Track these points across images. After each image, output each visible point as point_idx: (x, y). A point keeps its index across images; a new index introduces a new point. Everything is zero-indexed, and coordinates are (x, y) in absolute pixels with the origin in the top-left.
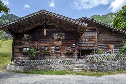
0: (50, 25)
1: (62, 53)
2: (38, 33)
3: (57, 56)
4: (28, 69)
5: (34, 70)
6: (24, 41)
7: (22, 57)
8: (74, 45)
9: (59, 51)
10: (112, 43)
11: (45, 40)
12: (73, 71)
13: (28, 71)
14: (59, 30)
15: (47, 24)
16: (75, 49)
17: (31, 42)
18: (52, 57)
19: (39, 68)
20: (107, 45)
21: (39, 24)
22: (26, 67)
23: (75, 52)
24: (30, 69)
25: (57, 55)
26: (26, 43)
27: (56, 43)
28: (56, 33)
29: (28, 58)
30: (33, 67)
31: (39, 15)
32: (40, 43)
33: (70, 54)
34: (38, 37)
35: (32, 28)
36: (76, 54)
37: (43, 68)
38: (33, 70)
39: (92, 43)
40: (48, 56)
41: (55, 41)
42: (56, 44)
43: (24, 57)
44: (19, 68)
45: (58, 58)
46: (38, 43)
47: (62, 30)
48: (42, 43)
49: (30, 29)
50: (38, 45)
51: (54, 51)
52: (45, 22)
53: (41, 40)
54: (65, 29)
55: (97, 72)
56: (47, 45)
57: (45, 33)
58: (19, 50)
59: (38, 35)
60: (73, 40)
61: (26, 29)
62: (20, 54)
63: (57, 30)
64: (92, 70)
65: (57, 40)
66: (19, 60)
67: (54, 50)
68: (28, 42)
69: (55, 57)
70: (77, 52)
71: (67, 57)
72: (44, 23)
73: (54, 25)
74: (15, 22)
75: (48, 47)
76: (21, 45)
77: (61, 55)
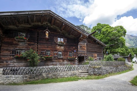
0: (52, 28)
1: (65, 59)
2: (38, 34)
3: (60, 62)
4: (30, 78)
5: (39, 79)
6: (18, 41)
7: (15, 62)
8: (75, 51)
9: (62, 57)
10: (96, 52)
11: (46, 43)
12: (80, 76)
13: (30, 81)
14: (61, 35)
15: (49, 26)
16: (76, 56)
17: (28, 44)
18: (54, 63)
19: (45, 76)
20: (93, 53)
21: (40, 24)
22: (27, 75)
23: (76, 59)
24: (34, 78)
25: (60, 60)
26: (21, 44)
27: (58, 47)
28: (58, 37)
29: (23, 64)
30: (37, 76)
31: (44, 14)
32: (41, 46)
33: (72, 60)
34: (38, 39)
35: (30, 26)
36: (77, 60)
37: (50, 75)
38: (37, 80)
39: (83, 50)
40: (51, 62)
41: (57, 46)
42: (58, 49)
43: (17, 62)
44: (14, 79)
45: (61, 65)
46: (38, 46)
47: (64, 35)
48: (43, 46)
49: (28, 27)
50: (38, 48)
51: (57, 57)
52: (46, 22)
53: (41, 43)
54: (67, 35)
55: (98, 75)
56: (49, 49)
57: (47, 35)
58: (9, 52)
59: (38, 37)
60: (74, 46)
61: (21, 26)
62: (11, 59)
63: (59, 34)
64: (95, 74)
65: (59, 45)
66: (10, 67)
67: (57, 55)
68: (23, 43)
69: (58, 63)
70: (77, 58)
71: (69, 63)
72: (45, 24)
73: (56, 29)
74: (12, 14)
75: (50, 51)
76: (13, 45)
77: (63, 61)
